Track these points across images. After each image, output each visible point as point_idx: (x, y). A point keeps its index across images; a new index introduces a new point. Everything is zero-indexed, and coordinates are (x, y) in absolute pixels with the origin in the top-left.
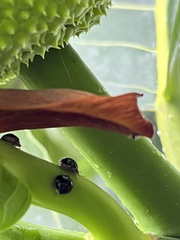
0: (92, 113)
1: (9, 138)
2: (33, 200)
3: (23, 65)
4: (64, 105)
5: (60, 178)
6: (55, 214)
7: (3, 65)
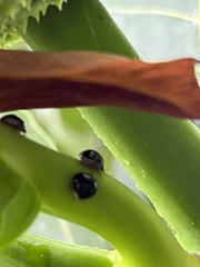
0: (132, 85)
1: (10, 120)
2: (43, 205)
3: (31, 19)
4: (92, 73)
5: (79, 177)
6: (63, 222)
7: (4, 16)
